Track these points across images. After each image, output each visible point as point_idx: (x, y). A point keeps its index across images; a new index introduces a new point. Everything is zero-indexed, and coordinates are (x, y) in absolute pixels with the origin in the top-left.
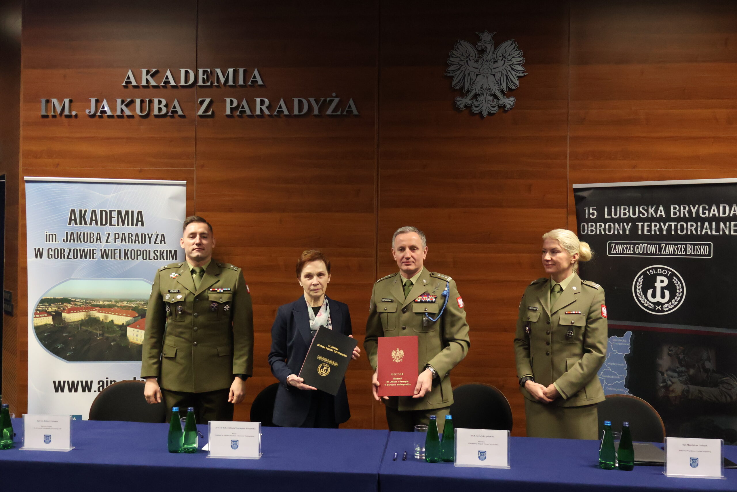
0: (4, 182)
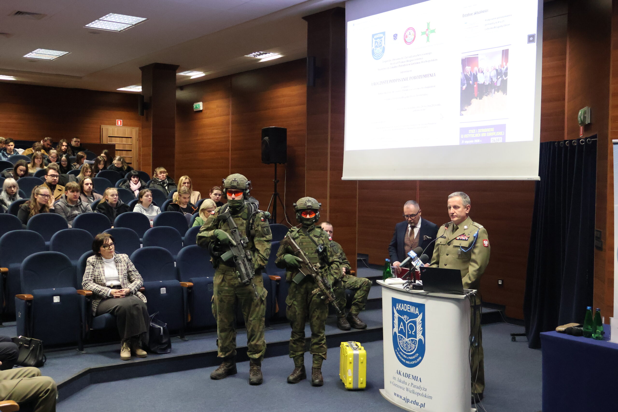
0: (596, 140)
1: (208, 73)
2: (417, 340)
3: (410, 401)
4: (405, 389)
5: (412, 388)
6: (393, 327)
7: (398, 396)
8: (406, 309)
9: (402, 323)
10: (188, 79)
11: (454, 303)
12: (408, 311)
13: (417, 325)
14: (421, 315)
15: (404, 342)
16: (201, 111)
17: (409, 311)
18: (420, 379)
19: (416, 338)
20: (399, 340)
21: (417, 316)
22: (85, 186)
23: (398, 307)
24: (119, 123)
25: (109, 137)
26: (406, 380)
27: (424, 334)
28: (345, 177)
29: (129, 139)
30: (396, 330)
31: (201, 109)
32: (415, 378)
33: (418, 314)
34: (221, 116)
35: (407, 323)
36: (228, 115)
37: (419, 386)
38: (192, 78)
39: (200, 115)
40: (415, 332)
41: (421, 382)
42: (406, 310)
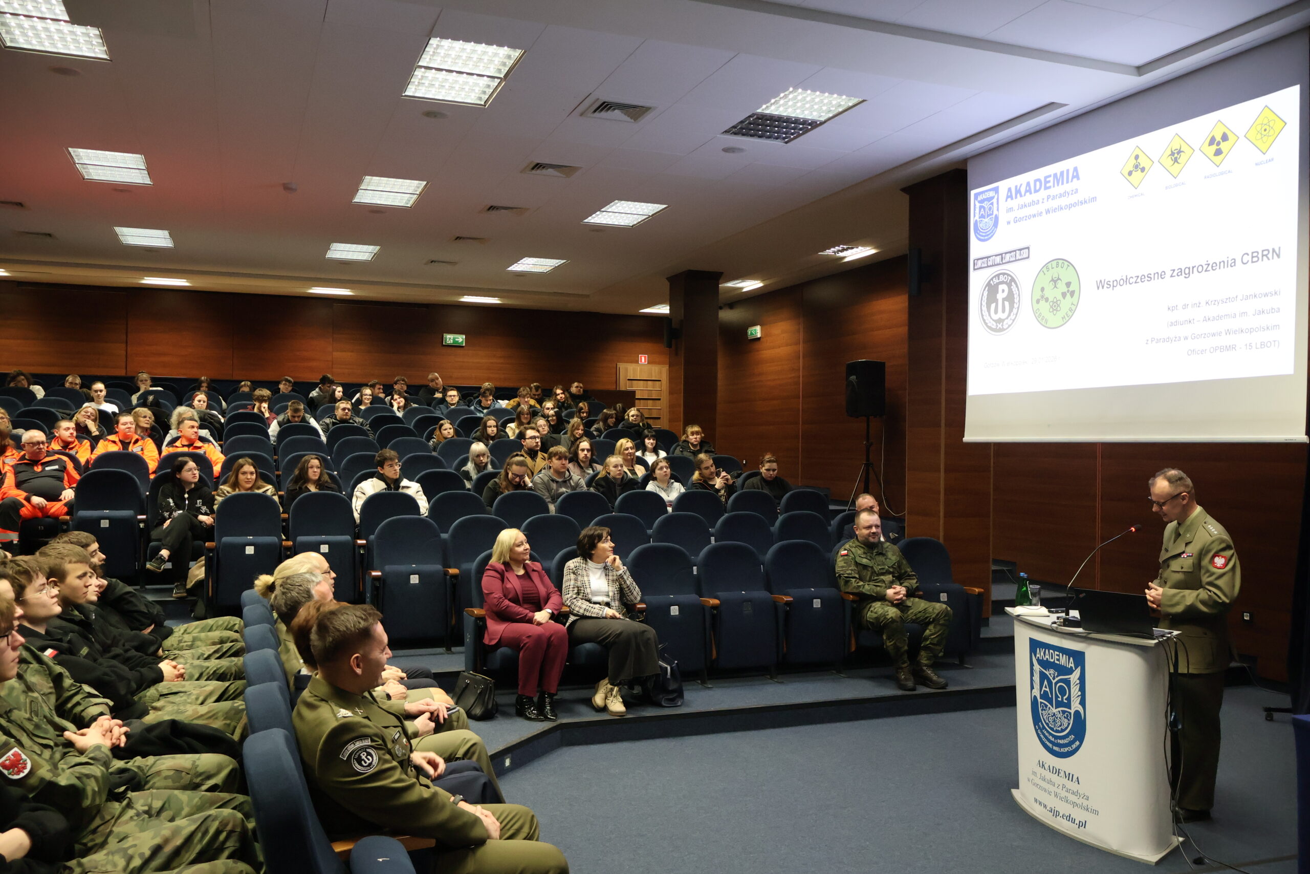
1: (768, 282)
2: (1072, 711)
3: (1061, 815)
4: (1053, 794)
5: (1063, 794)
6: (1032, 688)
7: (1040, 803)
8: (1052, 658)
9: (1046, 682)
10: (739, 292)
11: (1136, 653)
12: (1056, 662)
13: (1072, 687)
14: (1079, 669)
15: (1049, 714)
16: (759, 339)
17: (1058, 662)
18: (1078, 778)
19: (1070, 709)
20: (1042, 710)
21: (1070, 671)
22: (580, 452)
23: (1040, 654)
24: (643, 361)
25: (629, 380)
26: (1054, 777)
27: (1083, 703)
28: (969, 437)
29: (657, 382)
30: (1036, 692)
31: (759, 335)
32: (1069, 777)
33: (1074, 669)
34: (787, 345)
35: (1054, 682)
36: (797, 343)
37: (1075, 790)
38: (744, 290)
39: (757, 345)
40: (1069, 699)
41: (1079, 783)
42: (1052, 661)
